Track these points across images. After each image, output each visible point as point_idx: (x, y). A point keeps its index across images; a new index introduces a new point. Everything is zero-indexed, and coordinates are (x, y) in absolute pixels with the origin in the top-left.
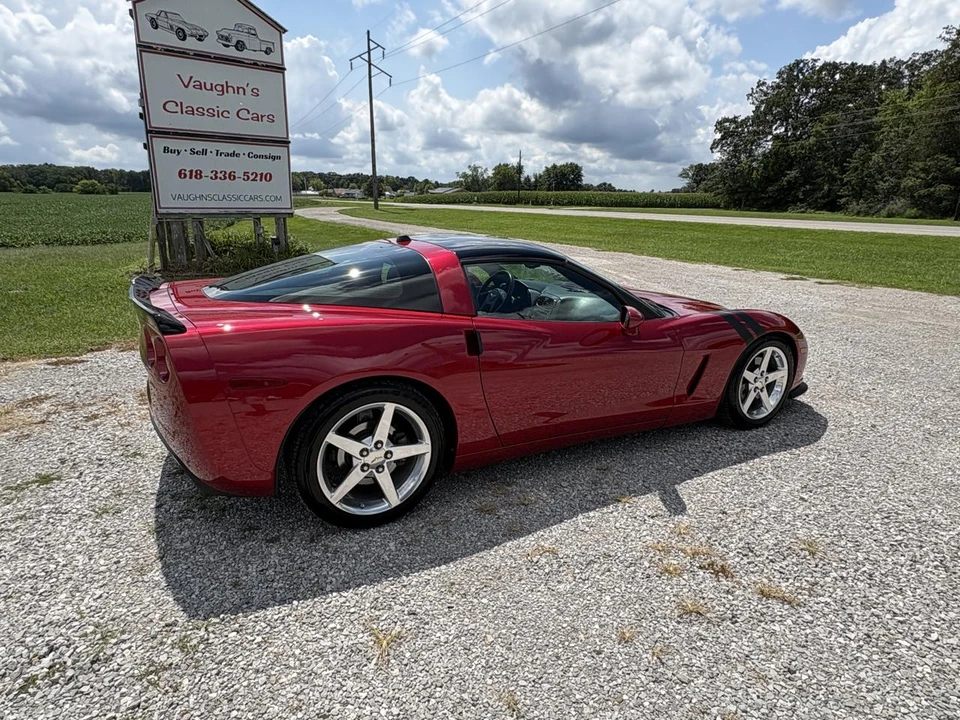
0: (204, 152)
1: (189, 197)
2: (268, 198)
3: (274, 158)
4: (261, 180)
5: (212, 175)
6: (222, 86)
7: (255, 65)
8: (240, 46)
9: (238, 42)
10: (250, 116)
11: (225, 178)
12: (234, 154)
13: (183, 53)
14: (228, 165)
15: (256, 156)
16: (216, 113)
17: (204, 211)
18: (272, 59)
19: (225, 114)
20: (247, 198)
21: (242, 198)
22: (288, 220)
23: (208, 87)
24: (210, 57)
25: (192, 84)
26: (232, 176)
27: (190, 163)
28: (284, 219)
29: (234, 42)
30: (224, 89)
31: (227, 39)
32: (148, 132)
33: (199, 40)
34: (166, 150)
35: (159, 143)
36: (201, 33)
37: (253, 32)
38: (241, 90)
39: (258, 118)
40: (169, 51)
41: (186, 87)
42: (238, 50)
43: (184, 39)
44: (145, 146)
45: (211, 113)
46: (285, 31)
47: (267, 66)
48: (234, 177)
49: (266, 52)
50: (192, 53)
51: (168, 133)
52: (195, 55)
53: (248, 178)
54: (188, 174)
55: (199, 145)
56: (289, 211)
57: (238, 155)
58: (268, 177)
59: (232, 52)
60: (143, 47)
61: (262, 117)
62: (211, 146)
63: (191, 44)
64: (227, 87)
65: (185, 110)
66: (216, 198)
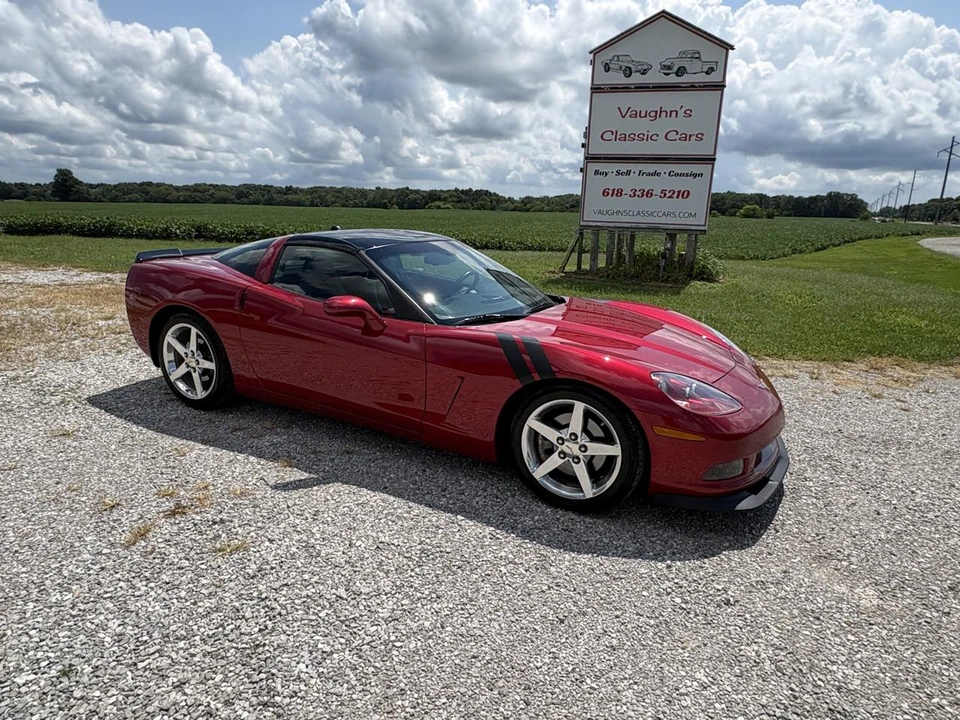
0: (628, 173)
1: (607, 212)
2: (681, 215)
3: (695, 176)
4: (678, 197)
5: (632, 193)
6: (656, 112)
7: (692, 87)
8: (681, 71)
9: (679, 68)
10: (679, 136)
11: (643, 195)
12: (656, 174)
13: (625, 89)
14: (647, 183)
15: (677, 175)
16: (645, 138)
17: (617, 225)
18: (713, 78)
19: (654, 137)
20: (661, 214)
21: (655, 214)
22: (700, 237)
23: (643, 115)
24: (649, 87)
25: (629, 113)
26: (649, 194)
27: (614, 182)
28: (696, 235)
29: (675, 69)
30: (658, 114)
31: (669, 68)
32: (586, 158)
33: (643, 74)
34: (597, 172)
35: (593, 167)
36: (645, 67)
37: (697, 55)
38: (674, 113)
39: (686, 138)
40: (615, 89)
41: (623, 117)
42: (678, 76)
43: (630, 75)
44: (582, 170)
45: (641, 138)
46: (732, 48)
47: (705, 86)
48: (652, 194)
49: (707, 73)
50: (633, 87)
51: (600, 158)
52: (636, 88)
53: (665, 195)
54: (611, 192)
55: (624, 167)
56: (702, 228)
57: (659, 174)
58: (685, 194)
59: (673, 79)
60: (596, 89)
61: (690, 136)
62: (635, 167)
63: (636, 79)
64: (661, 112)
65: (618, 137)
66: (631, 213)
